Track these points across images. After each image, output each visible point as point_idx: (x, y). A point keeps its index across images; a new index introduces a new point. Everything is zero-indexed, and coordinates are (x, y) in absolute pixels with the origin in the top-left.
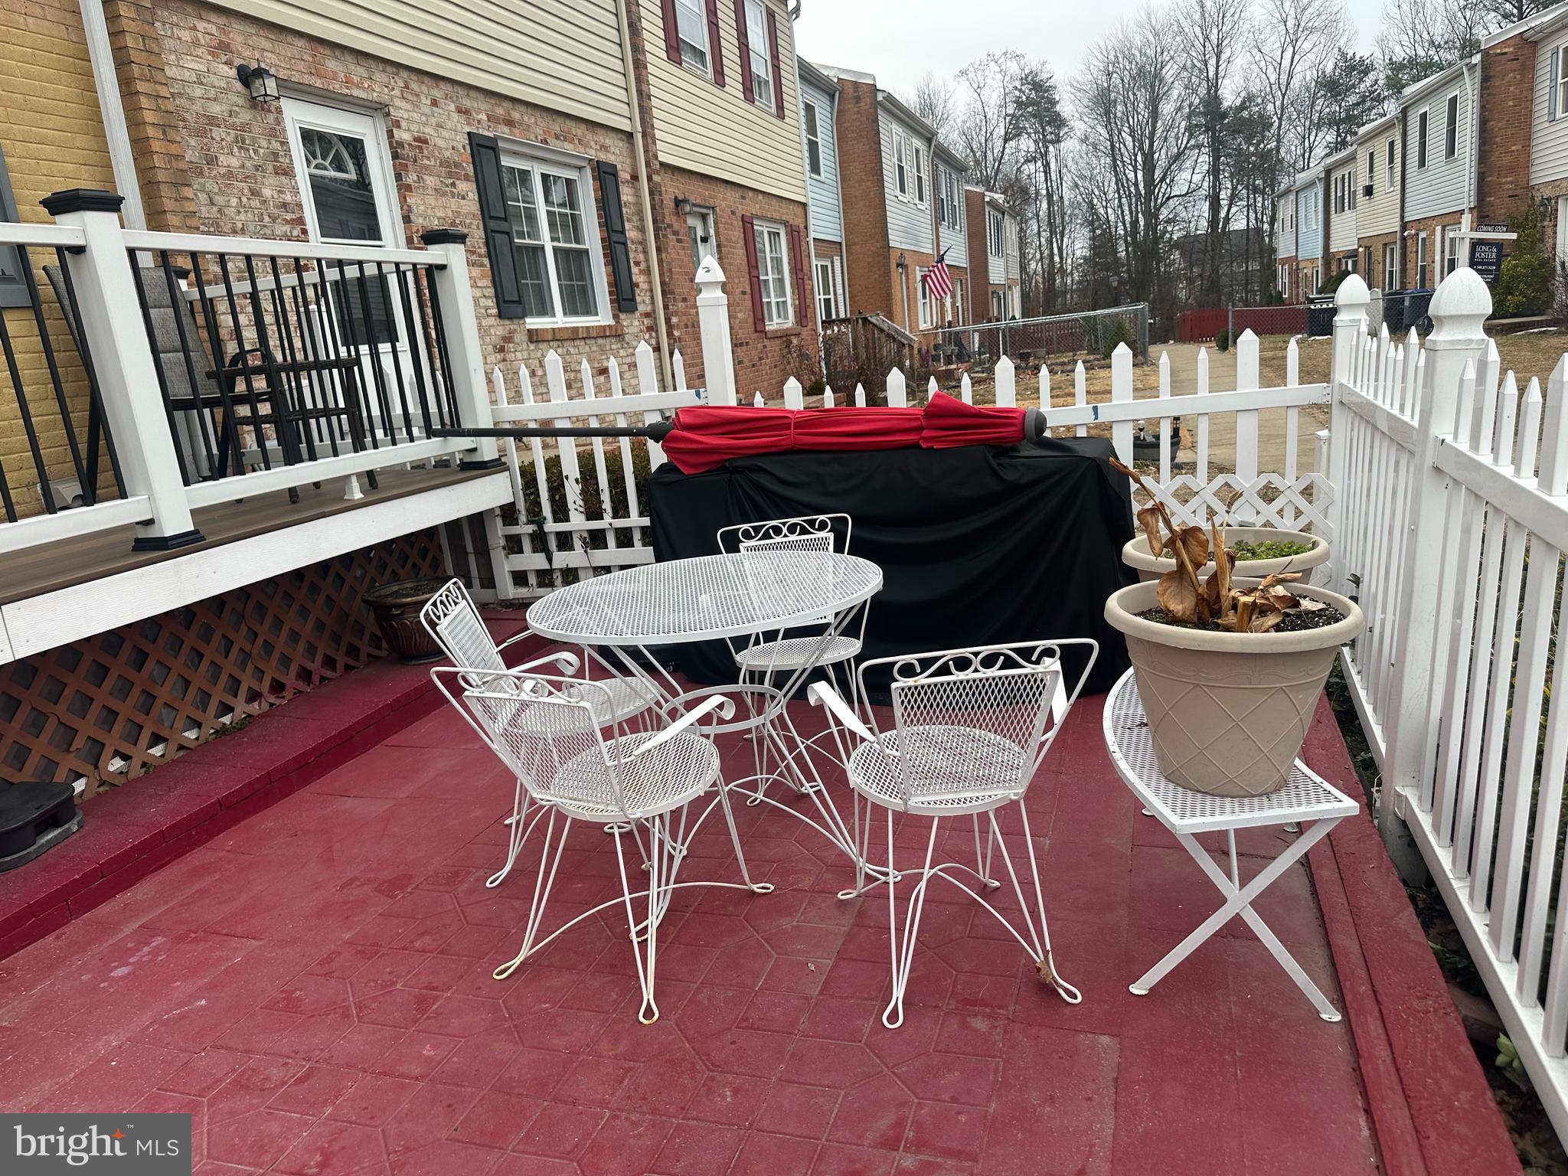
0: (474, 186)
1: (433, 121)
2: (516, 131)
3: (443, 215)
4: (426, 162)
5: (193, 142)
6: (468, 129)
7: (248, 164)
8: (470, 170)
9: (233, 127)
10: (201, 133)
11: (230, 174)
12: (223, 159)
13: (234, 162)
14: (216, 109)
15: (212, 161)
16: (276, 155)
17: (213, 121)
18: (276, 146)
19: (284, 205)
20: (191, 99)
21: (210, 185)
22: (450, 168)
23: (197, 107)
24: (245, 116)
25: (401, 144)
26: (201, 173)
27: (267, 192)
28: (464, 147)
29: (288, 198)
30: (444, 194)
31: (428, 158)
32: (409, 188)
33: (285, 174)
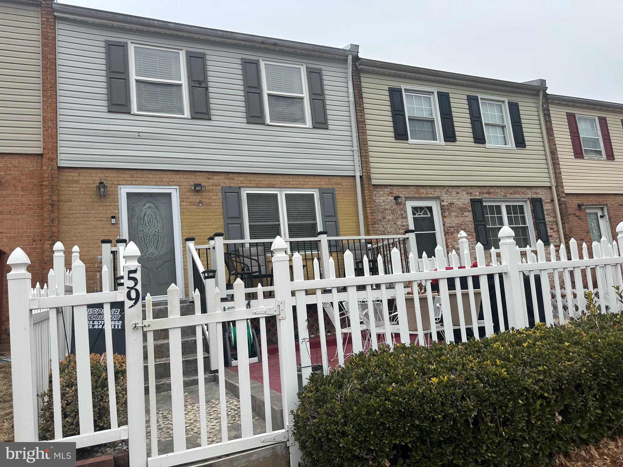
0: (471, 213)
1: (457, 198)
2: (492, 195)
3: (457, 222)
4: (452, 209)
5: (380, 215)
6: (471, 198)
7: (394, 217)
8: (470, 209)
9: (391, 210)
10: (382, 212)
11: (389, 220)
12: (387, 217)
13: (390, 217)
14: (387, 207)
15: (384, 218)
16: (402, 214)
17: (386, 209)
18: (402, 212)
19: (403, 226)
20: (381, 206)
21: (383, 223)
22: (462, 210)
23: (383, 207)
24: (395, 207)
25: (444, 206)
26: (382, 221)
27: (398, 223)
28: (468, 203)
29: (404, 224)
30: (459, 217)
31: (453, 208)
32: (445, 217)
33: (404, 218)
